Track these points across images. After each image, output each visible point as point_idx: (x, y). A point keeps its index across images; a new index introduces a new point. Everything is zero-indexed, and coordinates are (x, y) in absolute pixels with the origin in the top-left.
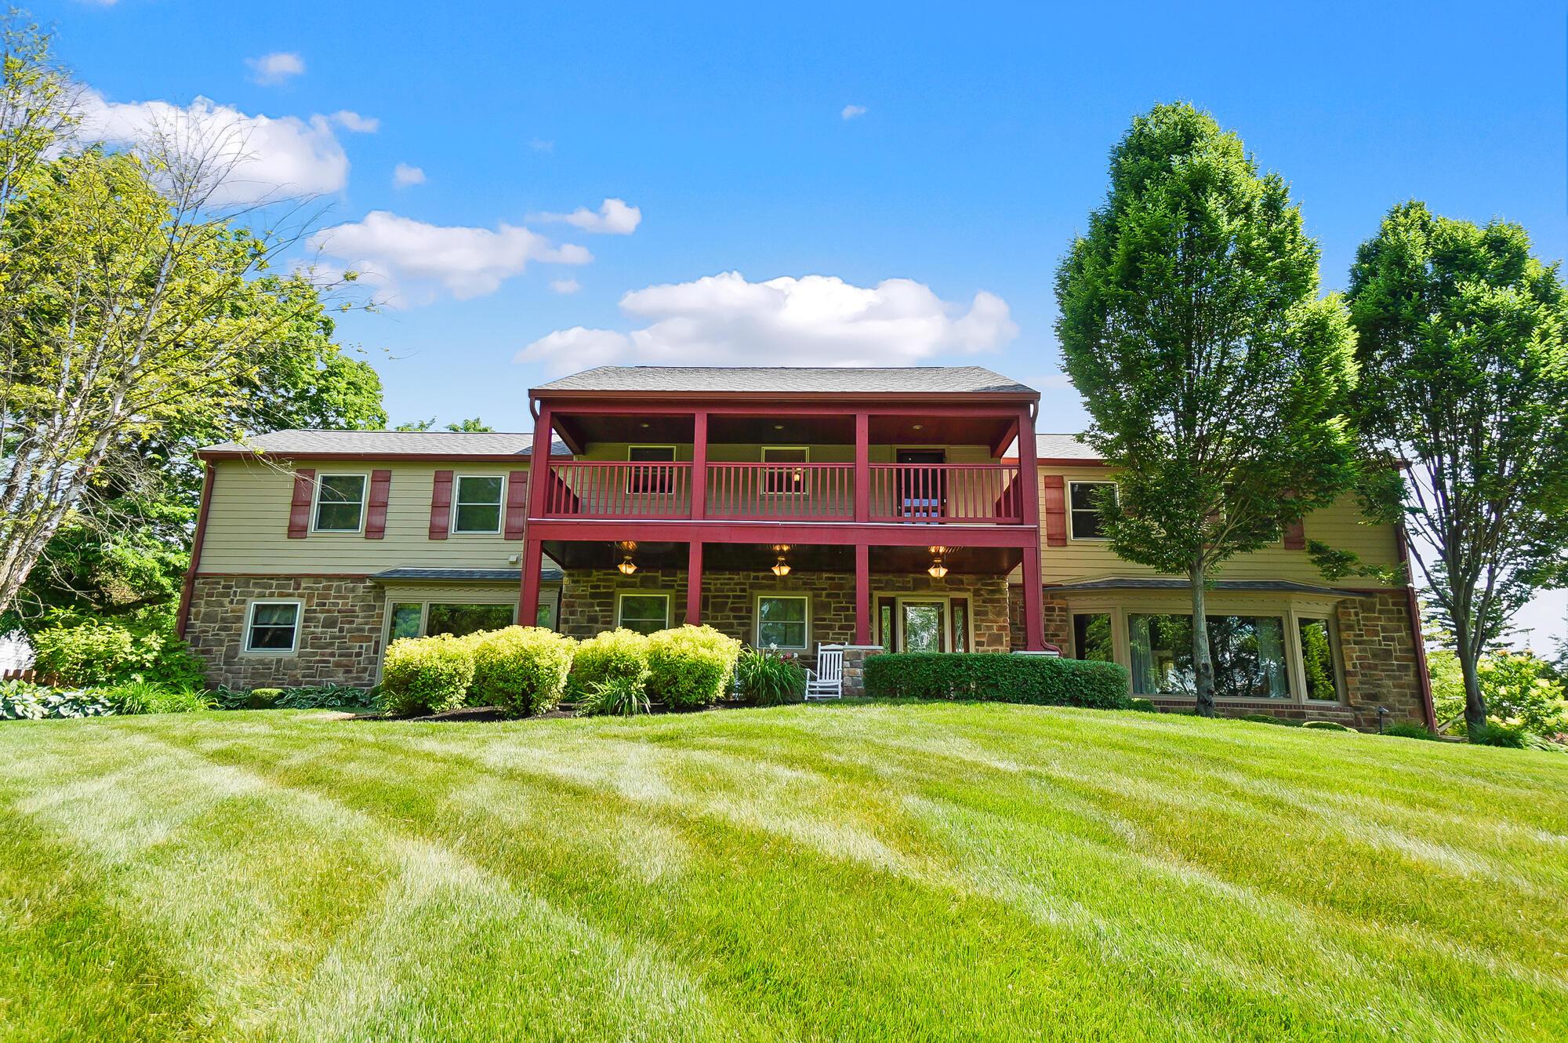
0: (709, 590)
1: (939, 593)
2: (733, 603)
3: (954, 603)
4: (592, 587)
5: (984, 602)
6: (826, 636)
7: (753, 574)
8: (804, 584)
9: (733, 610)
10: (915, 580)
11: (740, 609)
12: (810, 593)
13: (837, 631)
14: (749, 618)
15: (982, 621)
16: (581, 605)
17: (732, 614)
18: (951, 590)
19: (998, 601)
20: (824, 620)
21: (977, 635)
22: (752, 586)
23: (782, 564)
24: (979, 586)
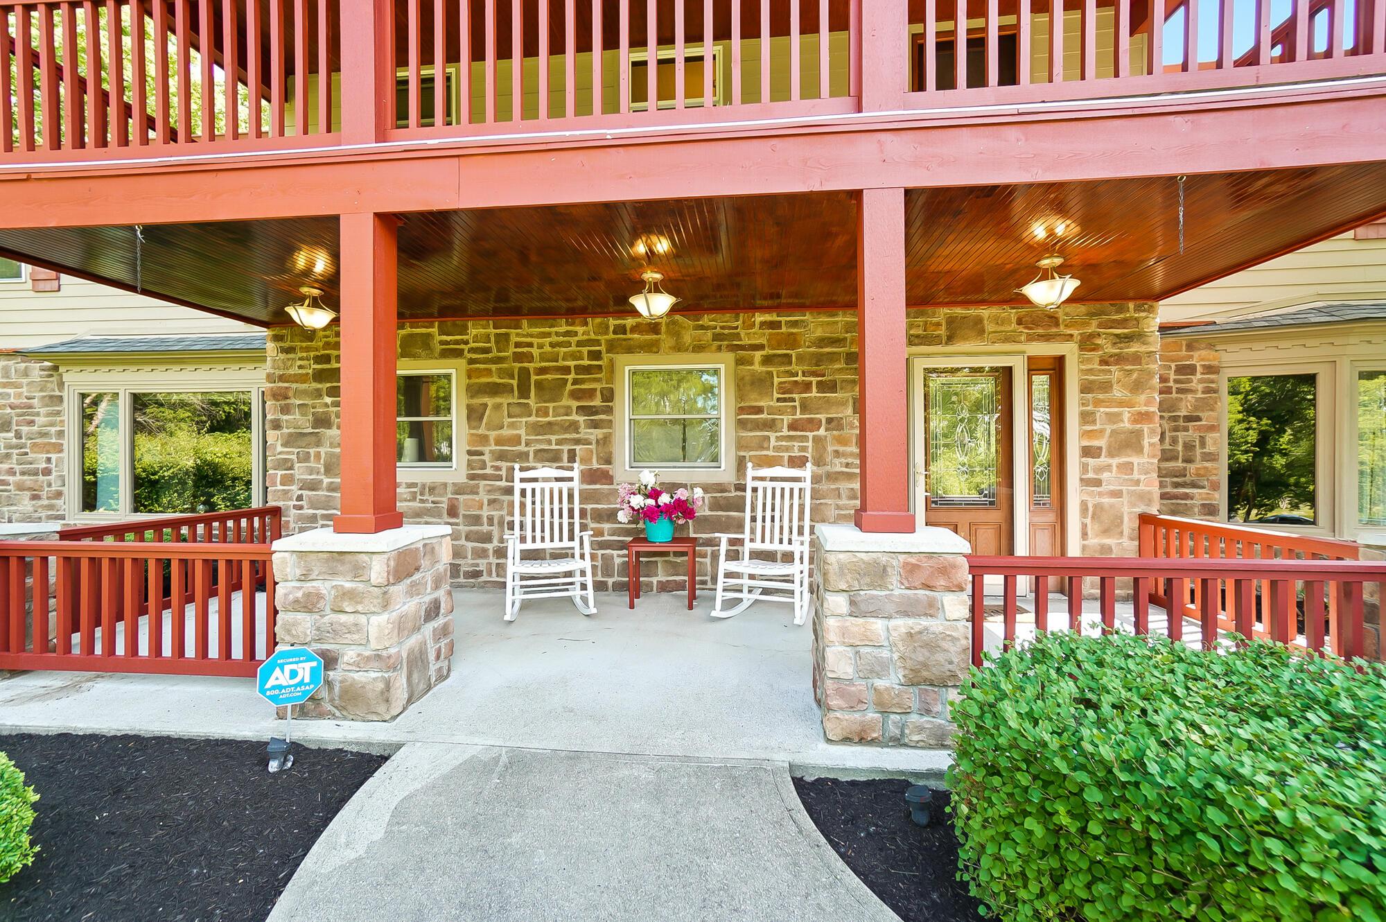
0: (530, 357)
1: (998, 347)
2: (575, 382)
3: (1035, 366)
4: (318, 360)
5: (1104, 362)
6: (762, 443)
7: (612, 322)
8: (716, 337)
9: (575, 395)
10: (951, 321)
11: (590, 394)
12: (730, 357)
13: (785, 432)
14: (609, 410)
15: (1098, 403)
16: (297, 393)
17: (575, 404)
18: (1030, 338)
19: (1136, 359)
20: (759, 410)
21: (1085, 434)
22: (612, 347)
23: (656, 288)
24: (1093, 328)
